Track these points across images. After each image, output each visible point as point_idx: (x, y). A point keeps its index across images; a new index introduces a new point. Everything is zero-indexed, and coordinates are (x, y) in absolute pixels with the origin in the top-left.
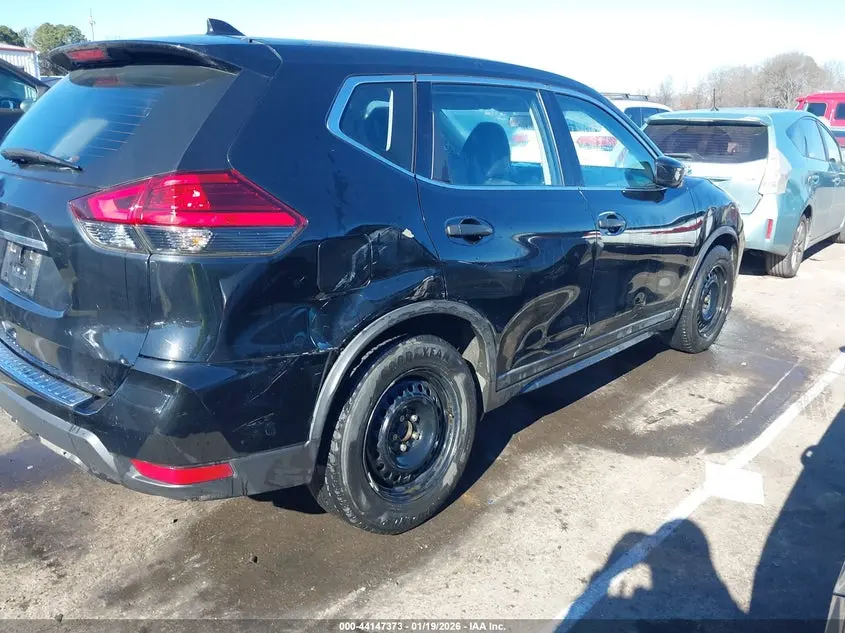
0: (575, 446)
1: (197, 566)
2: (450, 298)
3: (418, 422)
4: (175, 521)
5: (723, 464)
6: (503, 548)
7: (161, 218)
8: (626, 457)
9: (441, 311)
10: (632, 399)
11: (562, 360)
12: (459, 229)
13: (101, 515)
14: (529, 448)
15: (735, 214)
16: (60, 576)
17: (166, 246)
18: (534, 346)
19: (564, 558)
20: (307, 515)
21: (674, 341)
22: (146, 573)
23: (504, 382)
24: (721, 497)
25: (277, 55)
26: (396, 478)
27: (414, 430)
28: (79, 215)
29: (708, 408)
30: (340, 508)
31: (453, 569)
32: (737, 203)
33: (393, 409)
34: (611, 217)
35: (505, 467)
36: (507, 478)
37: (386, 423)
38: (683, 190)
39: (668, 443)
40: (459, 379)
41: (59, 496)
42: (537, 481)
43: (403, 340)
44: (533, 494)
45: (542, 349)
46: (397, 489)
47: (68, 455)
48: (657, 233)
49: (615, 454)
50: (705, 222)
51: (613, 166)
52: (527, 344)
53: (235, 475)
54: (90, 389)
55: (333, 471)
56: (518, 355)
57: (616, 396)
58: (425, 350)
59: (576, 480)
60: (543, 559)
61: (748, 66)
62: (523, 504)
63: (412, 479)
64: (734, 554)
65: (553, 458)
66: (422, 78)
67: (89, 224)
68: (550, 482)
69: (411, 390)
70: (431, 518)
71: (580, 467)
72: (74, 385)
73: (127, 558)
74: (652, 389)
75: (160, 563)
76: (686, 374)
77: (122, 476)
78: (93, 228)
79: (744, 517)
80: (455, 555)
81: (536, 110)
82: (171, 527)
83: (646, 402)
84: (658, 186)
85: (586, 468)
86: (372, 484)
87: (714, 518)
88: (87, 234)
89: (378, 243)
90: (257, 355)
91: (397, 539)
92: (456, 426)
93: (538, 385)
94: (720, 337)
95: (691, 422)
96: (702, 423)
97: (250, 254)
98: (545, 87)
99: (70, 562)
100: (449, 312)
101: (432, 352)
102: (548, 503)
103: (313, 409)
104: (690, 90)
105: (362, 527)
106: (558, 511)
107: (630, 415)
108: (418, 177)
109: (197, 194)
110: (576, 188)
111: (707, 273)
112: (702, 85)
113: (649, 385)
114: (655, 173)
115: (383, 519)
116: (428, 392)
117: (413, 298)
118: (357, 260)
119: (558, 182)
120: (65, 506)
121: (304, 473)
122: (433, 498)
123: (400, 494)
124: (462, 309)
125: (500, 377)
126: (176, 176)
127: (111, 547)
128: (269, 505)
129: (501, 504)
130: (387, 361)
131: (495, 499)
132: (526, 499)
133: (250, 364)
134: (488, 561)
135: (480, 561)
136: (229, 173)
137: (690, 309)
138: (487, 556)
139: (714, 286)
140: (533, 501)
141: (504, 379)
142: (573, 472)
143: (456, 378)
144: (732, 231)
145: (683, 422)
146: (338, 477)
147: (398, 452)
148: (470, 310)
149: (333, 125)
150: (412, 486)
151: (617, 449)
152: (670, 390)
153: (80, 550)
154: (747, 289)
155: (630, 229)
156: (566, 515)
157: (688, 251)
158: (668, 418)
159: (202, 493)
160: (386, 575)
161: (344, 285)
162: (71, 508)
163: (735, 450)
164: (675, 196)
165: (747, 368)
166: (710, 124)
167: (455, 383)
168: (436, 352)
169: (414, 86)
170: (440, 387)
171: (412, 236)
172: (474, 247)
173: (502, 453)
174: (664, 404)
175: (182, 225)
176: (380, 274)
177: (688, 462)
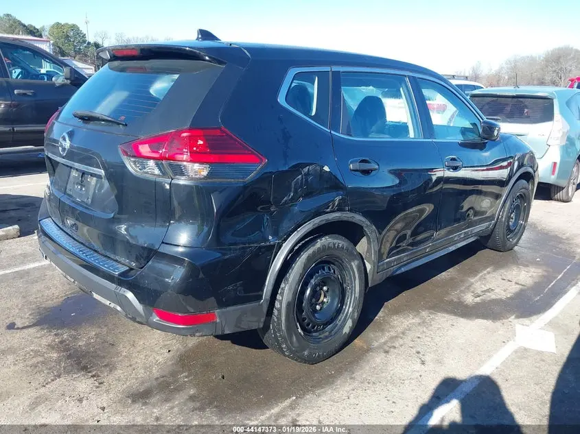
0: (426, 311)
1: (186, 380)
2: (350, 211)
3: (327, 291)
4: (169, 351)
5: (528, 326)
6: (384, 375)
7: (179, 157)
8: (462, 319)
9: (345, 219)
10: (462, 281)
11: (419, 253)
12: (357, 166)
13: (121, 346)
14: (397, 311)
15: (532, 158)
16: (100, 383)
17: (182, 174)
18: (401, 244)
19: (424, 383)
20: (254, 350)
21: (490, 243)
22: (155, 383)
23: (381, 267)
24: (527, 347)
25: (248, 54)
26: (313, 327)
27: (325, 296)
28: (126, 153)
29: (514, 288)
30: (280, 345)
31: (351, 387)
32: (534, 151)
33: (313, 282)
34: (453, 159)
35: (381, 324)
36: (383, 330)
37: (308, 292)
38: (499, 143)
39: (490, 310)
40: (355, 264)
41: (94, 333)
42: (403, 333)
43: (320, 237)
44: (401, 341)
45: (408, 245)
46: (314, 334)
47: (112, 305)
48: (477, 170)
49: (453, 317)
50: (514, 163)
51: (446, 124)
52: (397, 243)
53: (218, 320)
54: (127, 264)
55: (276, 320)
56: (391, 250)
57: (452, 279)
58: (334, 245)
59: (428, 333)
60: (410, 383)
61: (534, 55)
62: (395, 347)
63: (324, 328)
64: (537, 384)
65: (413, 319)
66: (335, 69)
67: (132, 159)
68: (411, 335)
69: (324, 270)
70: (335, 354)
71: (431, 325)
72: (116, 261)
73: (141, 373)
74: (476, 275)
75: (163, 377)
76: (498, 265)
77: (147, 319)
78: (135, 162)
79: (543, 361)
80: (351, 378)
81: (405, 89)
82: (167, 355)
83: (472, 284)
84: (483, 138)
85: (435, 325)
86: (300, 330)
87: (523, 360)
88: (131, 166)
89: (308, 174)
90: (235, 244)
91: (313, 367)
92: (352, 295)
93: (403, 270)
94: (521, 241)
95: (504, 298)
96: (511, 298)
97: (233, 180)
98: (411, 74)
99: (106, 374)
100: (350, 220)
101: (338, 245)
102: (412, 347)
103: (266, 279)
104: (493, 72)
105: (292, 358)
106: (418, 353)
107: (462, 292)
108: (332, 132)
109: (200, 142)
110: (430, 140)
111: (513, 198)
112: (502, 68)
113: (474, 272)
114: (481, 131)
115: (306, 353)
116: (334, 272)
117: (329, 210)
118: (295, 185)
119: (419, 136)
120: (98, 340)
121: (258, 321)
122: (337, 341)
123: (316, 338)
124: (358, 218)
125: (380, 264)
126: (189, 130)
127: (131, 366)
128: (228, 342)
129: (380, 347)
130: (310, 251)
131: (376, 344)
132: (397, 344)
133: (230, 249)
134: (374, 383)
135: (369, 383)
136: (220, 129)
137: (501, 221)
138: (373, 379)
139: (518, 207)
140: (401, 346)
141: (383, 264)
142: (427, 328)
143: (353, 264)
144: (530, 170)
145: (499, 297)
146: (279, 324)
147: (315, 311)
148: (363, 219)
149: (281, 100)
150: (323, 333)
151: (455, 314)
152: (488, 276)
153: (111, 368)
154: (539, 210)
155: (465, 167)
156: (423, 355)
157: (501, 183)
158: (488, 294)
159: (197, 331)
160: (308, 389)
161: (286, 201)
162: (103, 341)
163: (535, 317)
164: (493, 146)
165: (540, 263)
166: (513, 97)
167: (351, 266)
168: (340, 245)
169: (330, 73)
170: (342, 268)
171: (328, 170)
172: (366, 178)
173: (378, 315)
174: (485, 285)
175: (191, 161)
176: (308, 195)
177: (503, 324)
